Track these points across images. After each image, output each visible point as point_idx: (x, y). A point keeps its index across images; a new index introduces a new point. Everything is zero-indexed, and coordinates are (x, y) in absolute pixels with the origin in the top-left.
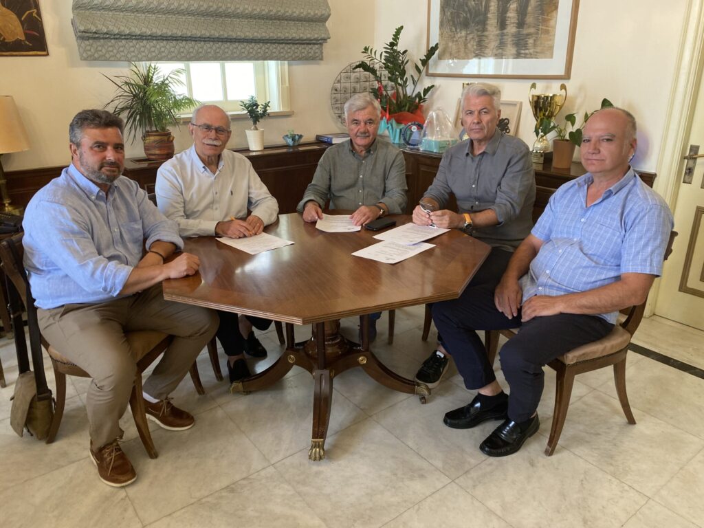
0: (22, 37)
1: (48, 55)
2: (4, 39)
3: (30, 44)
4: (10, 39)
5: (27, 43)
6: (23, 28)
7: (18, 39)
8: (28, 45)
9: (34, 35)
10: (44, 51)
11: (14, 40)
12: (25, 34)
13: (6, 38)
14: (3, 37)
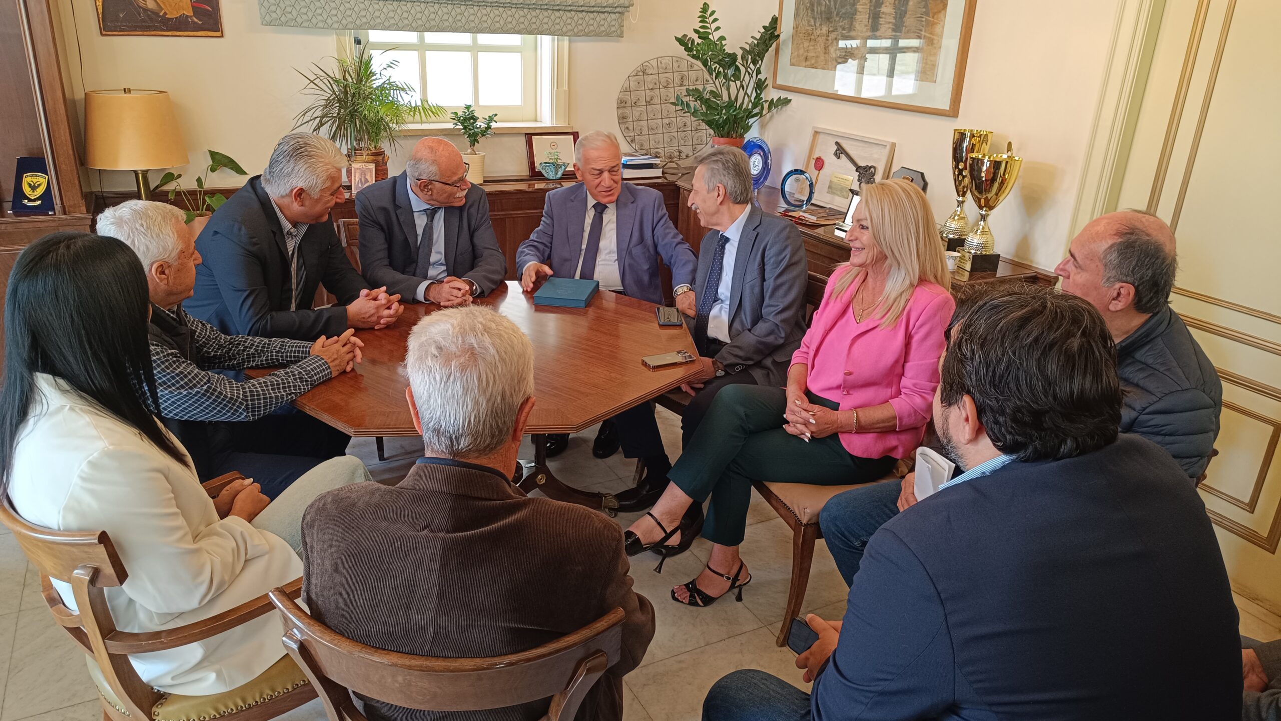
0: (189, 12)
1: (222, 36)
2: (165, 14)
3: (200, 21)
4: (172, 14)
5: (196, 20)
7: (184, 14)
8: (197, 23)
9: (206, 10)
10: (219, 31)
11: (178, 15)
12: (193, 7)
13: (167, 12)
14: (163, 12)
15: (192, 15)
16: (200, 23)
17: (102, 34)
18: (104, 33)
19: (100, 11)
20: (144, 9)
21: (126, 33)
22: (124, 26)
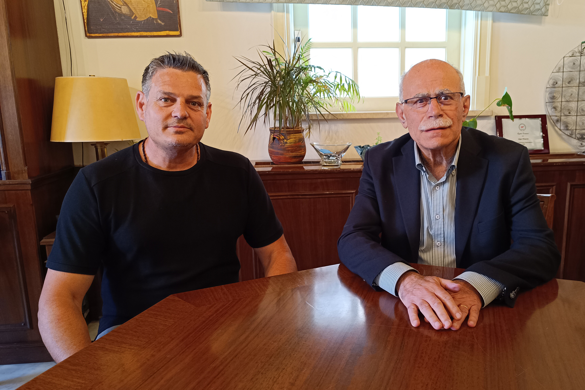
0: (154, 16)
1: (180, 35)
2: (136, 17)
3: (163, 22)
4: (141, 17)
5: (160, 22)
6: (156, 3)
7: (150, 17)
8: (160, 24)
9: (168, 12)
10: (177, 30)
11: (146, 19)
12: (158, 11)
13: (137, 16)
14: (134, 16)
15: (157, 17)
16: (163, 24)
17: (86, 36)
18: (88, 35)
19: (85, 17)
20: (119, 14)
21: (104, 35)
22: (103, 28)
